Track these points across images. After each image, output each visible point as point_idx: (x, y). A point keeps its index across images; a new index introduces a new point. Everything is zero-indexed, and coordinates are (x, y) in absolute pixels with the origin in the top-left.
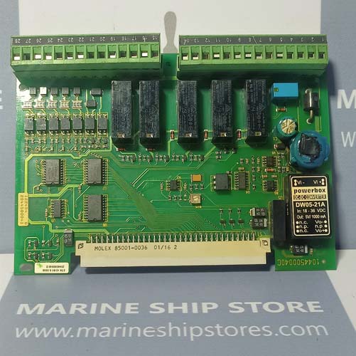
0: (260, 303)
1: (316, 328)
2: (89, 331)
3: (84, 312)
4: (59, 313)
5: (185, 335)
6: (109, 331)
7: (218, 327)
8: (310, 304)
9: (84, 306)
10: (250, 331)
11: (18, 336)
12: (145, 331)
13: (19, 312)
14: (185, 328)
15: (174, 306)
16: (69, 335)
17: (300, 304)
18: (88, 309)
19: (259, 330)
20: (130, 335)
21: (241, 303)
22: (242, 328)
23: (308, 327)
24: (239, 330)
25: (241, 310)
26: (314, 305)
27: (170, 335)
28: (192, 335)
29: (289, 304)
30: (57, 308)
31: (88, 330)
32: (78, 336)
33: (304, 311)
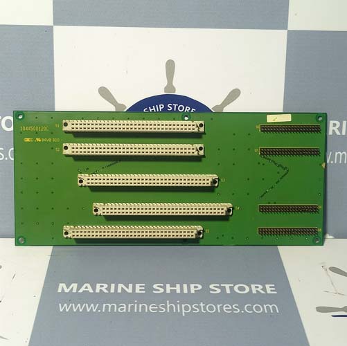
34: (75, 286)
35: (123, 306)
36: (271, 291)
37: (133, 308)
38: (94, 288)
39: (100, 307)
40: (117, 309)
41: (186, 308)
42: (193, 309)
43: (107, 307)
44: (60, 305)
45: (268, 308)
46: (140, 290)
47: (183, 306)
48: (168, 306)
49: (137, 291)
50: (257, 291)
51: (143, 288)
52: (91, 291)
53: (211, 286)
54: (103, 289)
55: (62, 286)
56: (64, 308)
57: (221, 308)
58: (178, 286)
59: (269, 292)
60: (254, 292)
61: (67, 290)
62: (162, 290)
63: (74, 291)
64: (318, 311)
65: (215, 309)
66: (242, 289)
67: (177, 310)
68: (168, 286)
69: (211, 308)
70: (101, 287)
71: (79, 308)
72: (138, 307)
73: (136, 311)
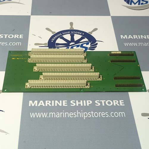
34: (36, 102)
35: (58, 114)
36: (122, 104)
37: (62, 114)
38: (45, 103)
39: (48, 115)
40: (56, 116)
41: (86, 115)
42: (88, 115)
43: (51, 114)
44: (31, 113)
45: (121, 114)
46: (65, 104)
47: (84, 113)
48: (78, 113)
49: (64, 105)
50: (116, 104)
51: (66, 103)
52: (44, 105)
53: (96, 102)
54: (49, 104)
55: (31, 102)
56: (33, 115)
57: (101, 114)
58: (81, 101)
59: (121, 105)
60: (115, 105)
61: (33, 105)
62: (74, 104)
63: (36, 105)
64: (142, 116)
65: (98, 115)
66: (109, 103)
67: (81, 116)
68: (77, 101)
69: (96, 115)
70: (48, 103)
71: (39, 115)
72: (65, 114)
73: (64, 117)
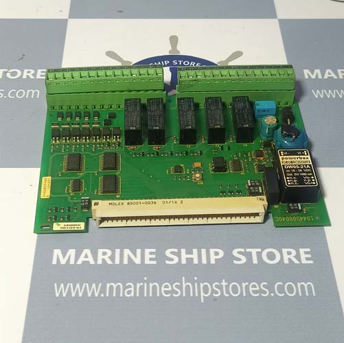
0: (259, 250)
1: (306, 286)
2: (116, 288)
3: (109, 262)
4: (88, 262)
5: (197, 295)
6: (132, 289)
7: (224, 284)
8: (302, 251)
9: (109, 252)
10: (251, 289)
11: (57, 295)
12: (163, 289)
13: (54, 262)
14: (196, 284)
15: (187, 254)
16: (100, 294)
17: (294, 252)
18: (112, 258)
19: (258, 289)
20: (151, 295)
21: (243, 250)
22: (244, 285)
23: (299, 285)
24: (241, 288)
25: (244, 260)
26: (306, 253)
27: (184, 295)
28: (202, 294)
29: (285, 251)
30: (86, 256)
31: (115, 286)
32: (107, 296)
33: (296, 262)
